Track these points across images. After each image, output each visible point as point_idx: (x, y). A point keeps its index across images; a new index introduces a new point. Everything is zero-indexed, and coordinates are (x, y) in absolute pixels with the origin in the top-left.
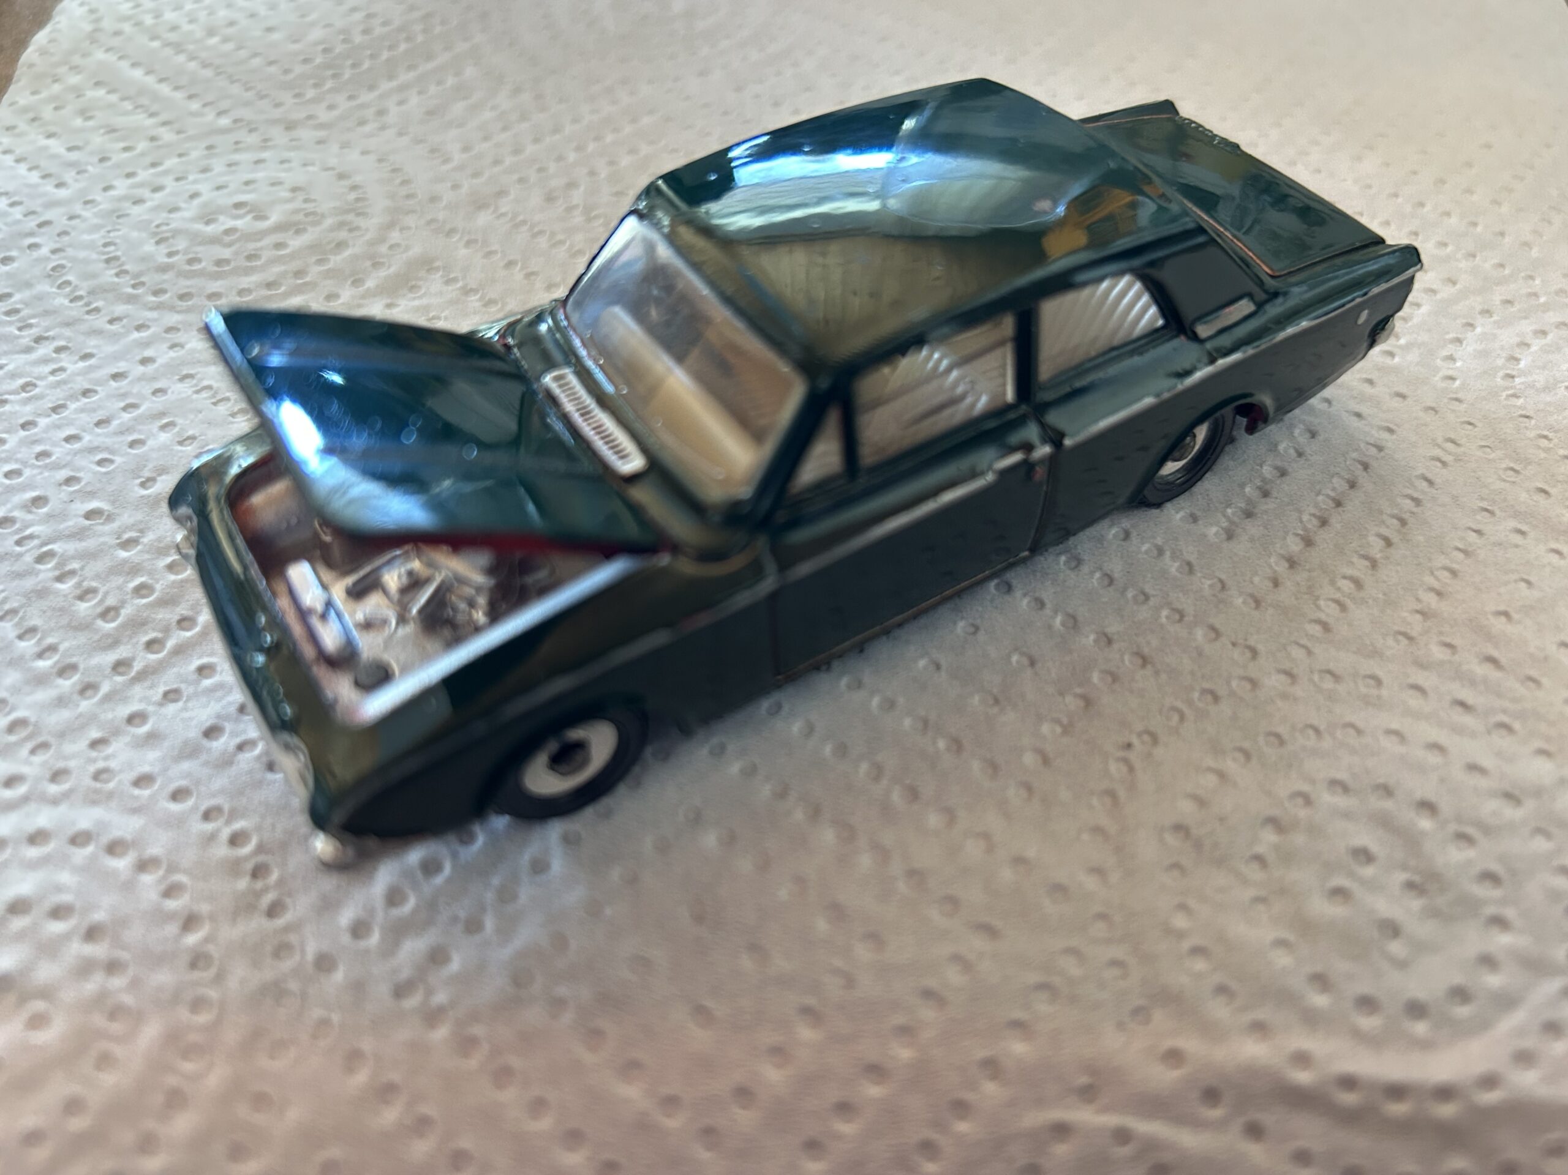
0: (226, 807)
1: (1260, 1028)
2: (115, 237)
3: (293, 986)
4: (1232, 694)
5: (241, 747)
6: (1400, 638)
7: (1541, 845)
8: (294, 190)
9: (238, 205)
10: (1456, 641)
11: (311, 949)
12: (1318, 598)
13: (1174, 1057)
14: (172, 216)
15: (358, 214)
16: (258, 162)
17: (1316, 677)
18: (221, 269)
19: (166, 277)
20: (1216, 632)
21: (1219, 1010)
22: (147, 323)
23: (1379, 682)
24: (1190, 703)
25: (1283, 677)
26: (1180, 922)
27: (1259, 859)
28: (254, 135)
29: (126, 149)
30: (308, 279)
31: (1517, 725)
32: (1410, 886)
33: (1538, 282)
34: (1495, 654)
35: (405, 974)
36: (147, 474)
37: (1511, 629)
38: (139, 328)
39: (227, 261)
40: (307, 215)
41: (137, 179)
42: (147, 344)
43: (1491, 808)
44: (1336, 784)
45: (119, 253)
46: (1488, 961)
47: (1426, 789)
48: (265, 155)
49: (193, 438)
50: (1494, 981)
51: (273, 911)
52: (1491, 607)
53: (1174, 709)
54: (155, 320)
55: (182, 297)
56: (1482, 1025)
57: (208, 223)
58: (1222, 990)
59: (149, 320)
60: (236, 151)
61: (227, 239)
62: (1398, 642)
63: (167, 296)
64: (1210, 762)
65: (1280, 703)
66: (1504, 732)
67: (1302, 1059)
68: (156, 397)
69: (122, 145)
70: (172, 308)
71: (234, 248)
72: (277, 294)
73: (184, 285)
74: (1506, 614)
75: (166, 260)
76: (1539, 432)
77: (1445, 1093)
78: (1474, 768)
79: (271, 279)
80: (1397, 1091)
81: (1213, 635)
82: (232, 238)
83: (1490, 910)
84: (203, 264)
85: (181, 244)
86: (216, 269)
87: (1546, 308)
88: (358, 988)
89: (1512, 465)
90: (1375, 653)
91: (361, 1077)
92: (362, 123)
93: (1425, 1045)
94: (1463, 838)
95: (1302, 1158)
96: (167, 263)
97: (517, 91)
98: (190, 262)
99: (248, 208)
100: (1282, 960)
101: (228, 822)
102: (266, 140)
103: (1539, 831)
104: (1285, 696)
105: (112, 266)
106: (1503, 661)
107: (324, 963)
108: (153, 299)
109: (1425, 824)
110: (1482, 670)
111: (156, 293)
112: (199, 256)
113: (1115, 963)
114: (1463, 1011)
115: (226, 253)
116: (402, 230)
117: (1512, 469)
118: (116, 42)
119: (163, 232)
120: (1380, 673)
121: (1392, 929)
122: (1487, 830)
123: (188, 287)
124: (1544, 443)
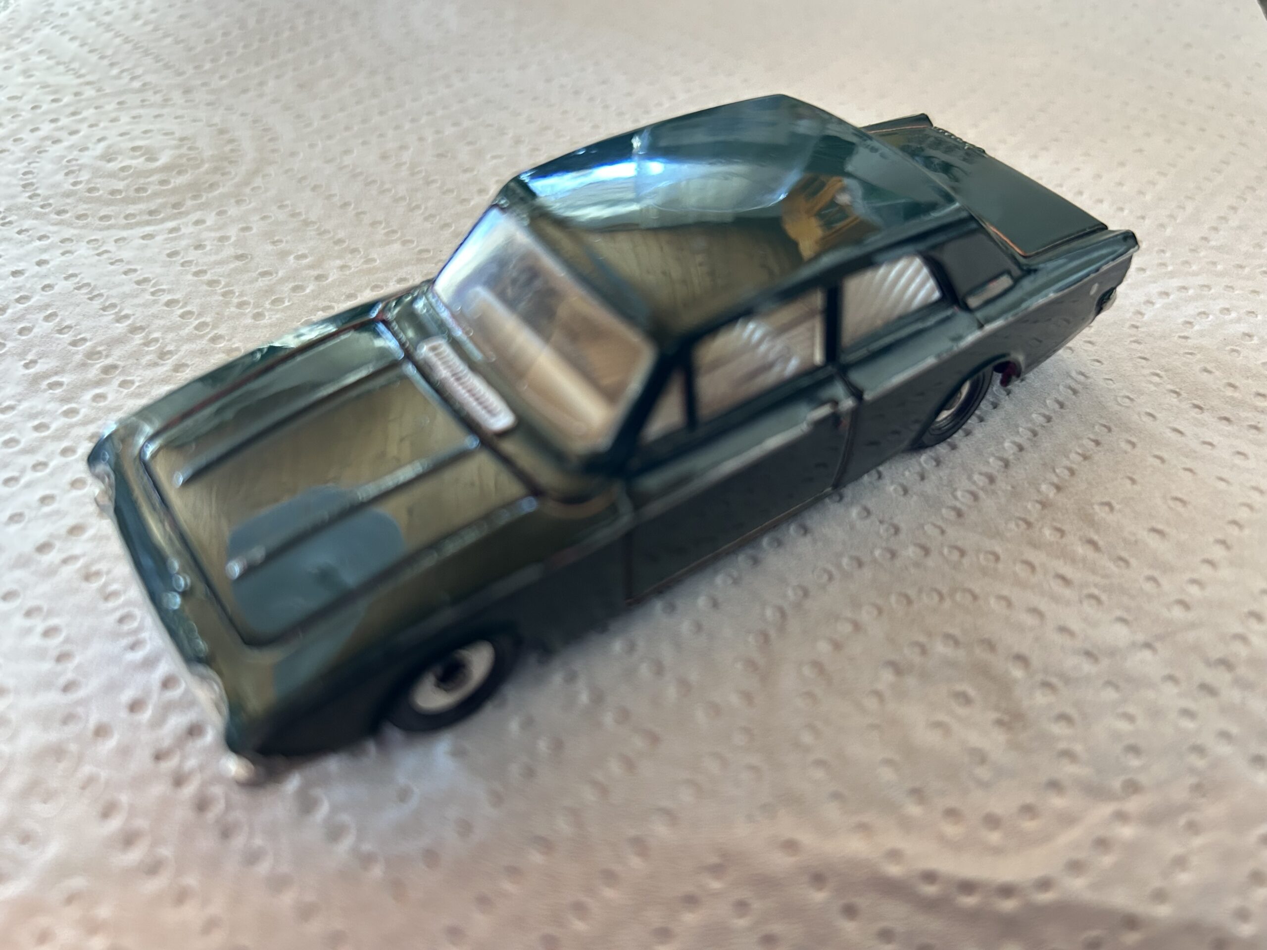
0: (45, 608)
1: (863, 828)
2: (34, 168)
3: (73, 747)
4: (875, 561)
5: (65, 561)
6: (1021, 523)
7: (1110, 695)
8: (182, 139)
9: (134, 149)
10: (1065, 527)
11: (93, 720)
12: (955, 490)
13: (791, 846)
14: (82, 153)
15: (231, 162)
16: (157, 116)
17: (946, 551)
18: (113, 197)
19: (69, 201)
20: (868, 512)
21: (832, 812)
22: (48, 234)
23: (997, 558)
24: (839, 566)
25: (918, 550)
26: (807, 738)
27: (878, 694)
28: (158, 96)
29: (54, 101)
30: (183, 209)
31: (1104, 597)
32: (1000, 723)
33: (1168, 254)
34: (1096, 538)
35: (167, 743)
36: (30, 357)
37: (1111, 518)
38: (40, 238)
39: (119, 192)
40: (189, 160)
41: (60, 124)
42: (45, 250)
43: (1072, 663)
44: (949, 638)
45: (34, 181)
46: (1054, 785)
47: (1024, 646)
48: (165, 111)
49: (69, 327)
50: (1058, 802)
51: (68, 688)
52: (1098, 498)
53: (826, 571)
54: (54, 233)
55: (79, 217)
56: (1045, 838)
57: (109, 161)
58: (836, 796)
59: (50, 232)
60: (143, 106)
61: (122, 174)
62: (1017, 525)
63: (68, 215)
64: (848, 614)
65: (912, 570)
66: (1093, 602)
67: (894, 855)
68: (46, 291)
69: (53, 97)
70: (70, 225)
71: (126, 182)
72: (156, 219)
73: (82, 208)
74: (1109, 504)
75: (71, 188)
76: (1152, 371)
77: (1007, 891)
78: (1063, 630)
79: (153, 208)
80: (968, 887)
81: (865, 514)
82: (126, 173)
83: (1062, 745)
84: (101, 192)
85: (85, 176)
86: (110, 197)
87: (1172, 275)
88: (124, 752)
89: (1127, 394)
90: (997, 534)
91: (115, 824)
92: (245, 91)
93: (997, 851)
94: (1047, 685)
95: (886, 935)
96: (72, 190)
97: (373, 73)
98: (90, 190)
99: (143, 150)
100: (887, 774)
101: (45, 619)
102: (166, 100)
103: (1109, 683)
104: (917, 565)
105: (27, 190)
106: (1101, 543)
107: (101, 731)
108: (56, 217)
109: (1018, 673)
110: (1081, 550)
111: (59, 213)
112: (98, 186)
113: (752, 768)
114: (1029, 825)
115: (121, 185)
116: (264, 176)
117: (1128, 397)
118: (61, 21)
119: (73, 166)
120: (998, 549)
121: (981, 757)
122: (1067, 680)
123: (86, 210)
124: (1156, 379)
